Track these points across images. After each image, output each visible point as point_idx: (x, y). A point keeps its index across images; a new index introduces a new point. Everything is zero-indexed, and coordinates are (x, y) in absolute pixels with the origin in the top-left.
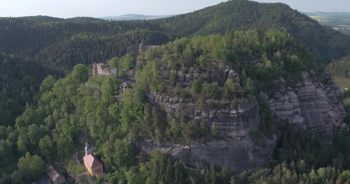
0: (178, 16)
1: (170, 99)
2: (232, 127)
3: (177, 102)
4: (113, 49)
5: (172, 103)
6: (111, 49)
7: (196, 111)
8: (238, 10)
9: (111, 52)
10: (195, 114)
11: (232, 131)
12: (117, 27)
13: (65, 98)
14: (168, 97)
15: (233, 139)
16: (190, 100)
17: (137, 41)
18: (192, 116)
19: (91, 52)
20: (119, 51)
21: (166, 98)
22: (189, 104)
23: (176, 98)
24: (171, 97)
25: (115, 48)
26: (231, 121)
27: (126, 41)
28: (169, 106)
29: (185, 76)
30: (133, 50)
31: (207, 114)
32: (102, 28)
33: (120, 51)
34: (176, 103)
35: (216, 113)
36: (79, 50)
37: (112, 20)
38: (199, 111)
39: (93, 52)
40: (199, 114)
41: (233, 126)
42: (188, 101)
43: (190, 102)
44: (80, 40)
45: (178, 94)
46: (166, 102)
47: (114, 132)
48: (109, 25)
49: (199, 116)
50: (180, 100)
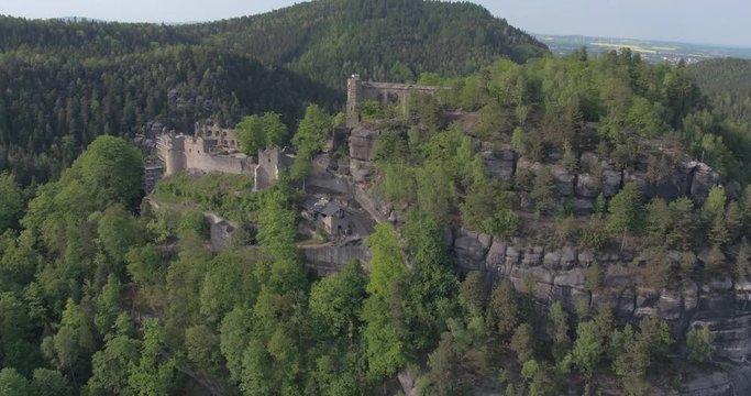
0: (235, 21)
1: (549, 256)
2: (739, 331)
3: (575, 263)
4: (128, 95)
5: (557, 267)
6: (123, 95)
7: (641, 289)
8: (384, 14)
9: (123, 102)
10: (640, 299)
11: (738, 340)
12: (102, 37)
13: (92, 257)
14: (538, 249)
15: (733, 363)
16: (614, 257)
17: (190, 73)
18: (630, 307)
19: (64, 101)
20: (145, 98)
21: (532, 252)
22: (611, 270)
23: (568, 254)
24: (552, 250)
25: (133, 91)
26: (737, 312)
27: (159, 74)
28: (548, 278)
29: (575, 181)
30: (187, 98)
31: (679, 298)
32: (65, 38)
33: (149, 101)
34: (569, 268)
35: (700, 292)
36: (24, 93)
37: (84, 19)
38: (651, 290)
39: (69, 102)
40: (652, 301)
41: (740, 326)
42: (609, 261)
43: (615, 262)
44: (25, 65)
45: (573, 237)
46: (532, 265)
47: (347, 378)
48: (81, 32)
49: (651, 306)
50: (582, 257)
